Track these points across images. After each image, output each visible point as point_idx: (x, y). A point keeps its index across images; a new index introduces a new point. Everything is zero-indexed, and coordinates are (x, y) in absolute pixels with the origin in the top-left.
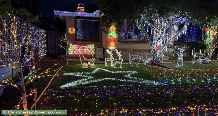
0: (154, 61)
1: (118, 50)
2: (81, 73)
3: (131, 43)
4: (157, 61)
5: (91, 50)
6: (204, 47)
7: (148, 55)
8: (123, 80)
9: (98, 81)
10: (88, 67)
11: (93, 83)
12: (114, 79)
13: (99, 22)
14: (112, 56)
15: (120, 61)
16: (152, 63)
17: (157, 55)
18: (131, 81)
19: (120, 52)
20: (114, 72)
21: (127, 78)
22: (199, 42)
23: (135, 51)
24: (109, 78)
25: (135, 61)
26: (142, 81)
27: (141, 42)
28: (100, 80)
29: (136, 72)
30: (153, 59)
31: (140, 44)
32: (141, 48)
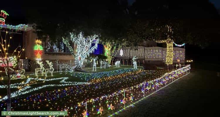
0: (77, 68)
1: (49, 61)
2: (13, 85)
3: (56, 55)
4: (79, 69)
5: (13, 61)
6: (106, 58)
7: (72, 64)
8: (61, 85)
9: (38, 89)
10: (17, 78)
11: (34, 91)
12: (53, 85)
13: (22, 34)
14: (43, 66)
15: (52, 70)
16: (76, 70)
17: (79, 63)
18: (68, 84)
19: (51, 63)
20: (48, 80)
21: (63, 83)
22: (102, 54)
23: (61, 61)
24: (48, 85)
25: (64, 70)
26: (76, 83)
27: (61, 54)
28: (40, 88)
29: (67, 78)
30: (77, 67)
31: (64, 55)
32: (65, 59)
